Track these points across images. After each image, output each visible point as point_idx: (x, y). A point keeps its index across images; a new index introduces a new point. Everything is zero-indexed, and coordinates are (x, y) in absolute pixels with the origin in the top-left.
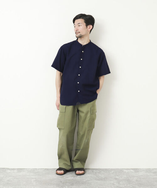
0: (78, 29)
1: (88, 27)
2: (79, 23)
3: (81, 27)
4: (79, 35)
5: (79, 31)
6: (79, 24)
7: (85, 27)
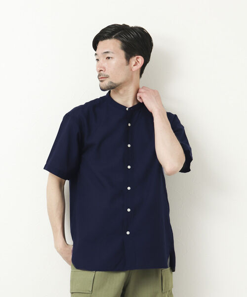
0: (104, 68)
1: (133, 60)
2: (107, 52)
3: (113, 62)
4: (106, 83)
5: (107, 73)
6: (108, 55)
7: (124, 61)
